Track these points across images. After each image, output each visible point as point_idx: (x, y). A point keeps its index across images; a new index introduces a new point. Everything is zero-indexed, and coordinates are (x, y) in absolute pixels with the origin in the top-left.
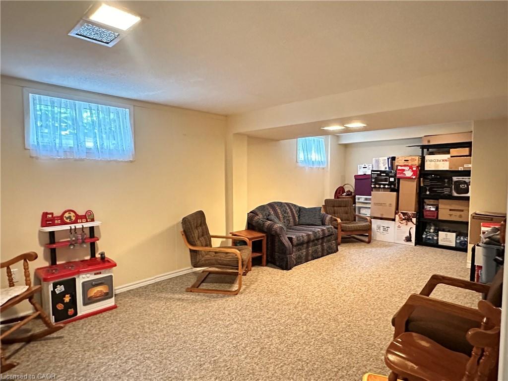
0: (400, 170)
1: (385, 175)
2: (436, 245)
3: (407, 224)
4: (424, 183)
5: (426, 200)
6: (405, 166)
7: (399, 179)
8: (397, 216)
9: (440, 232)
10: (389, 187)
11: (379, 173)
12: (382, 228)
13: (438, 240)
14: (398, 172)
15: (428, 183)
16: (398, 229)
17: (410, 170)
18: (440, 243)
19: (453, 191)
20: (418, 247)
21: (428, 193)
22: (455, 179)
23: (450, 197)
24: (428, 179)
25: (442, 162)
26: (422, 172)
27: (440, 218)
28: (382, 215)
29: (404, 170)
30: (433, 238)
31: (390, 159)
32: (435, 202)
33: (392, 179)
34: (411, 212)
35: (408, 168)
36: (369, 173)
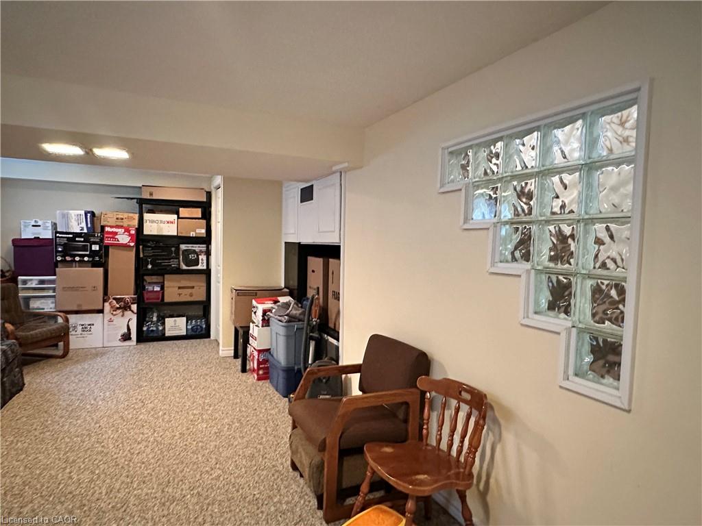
0: (109, 233)
1: (83, 239)
2: (162, 338)
3: (123, 316)
4: (143, 253)
5: (145, 277)
6: (118, 227)
7: (107, 248)
8: (107, 304)
9: (166, 319)
10: (91, 259)
11: (71, 236)
12: (80, 328)
13: (164, 329)
14: (106, 236)
15: (150, 252)
16: (109, 325)
17: (126, 233)
18: (168, 334)
19: (182, 263)
20: (142, 346)
21: (150, 267)
22: (183, 247)
23: (178, 271)
24: (149, 247)
25: (167, 225)
26: (140, 238)
27: (167, 300)
28: (79, 306)
29: (116, 233)
30: (157, 329)
31: (89, 215)
32: (159, 279)
33: (96, 247)
34: (129, 296)
35: (123, 230)
36: (48, 234)
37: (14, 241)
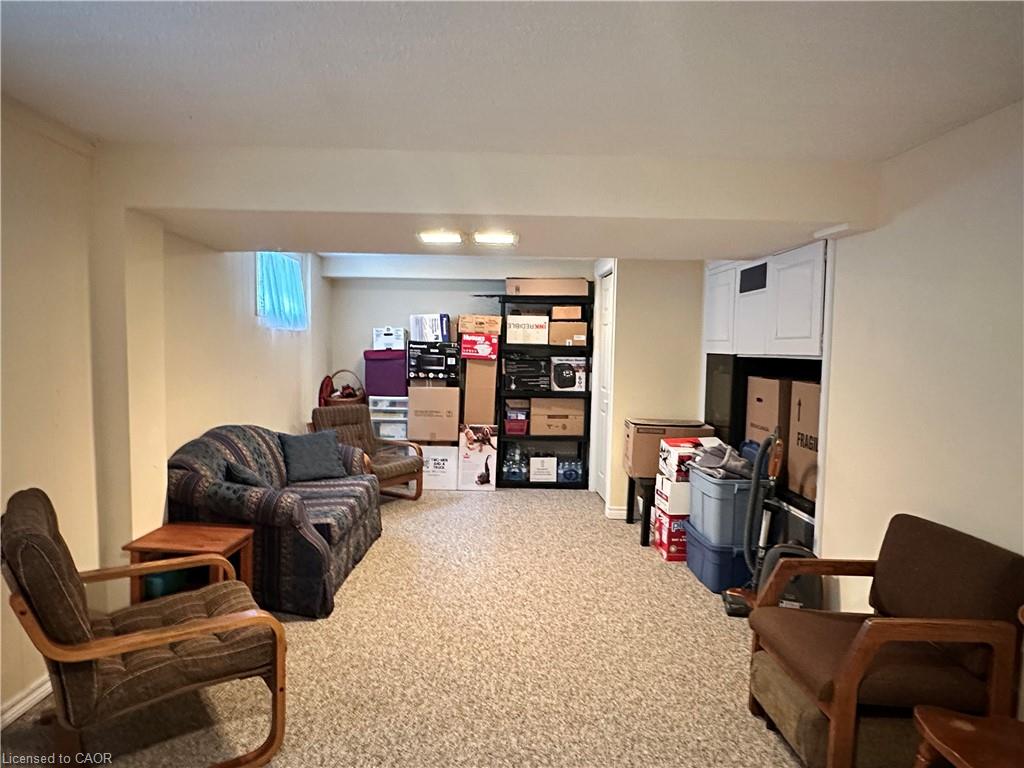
0: (467, 342)
1: (437, 351)
2: (525, 483)
3: (481, 451)
4: (506, 368)
5: (507, 401)
6: (477, 334)
7: (464, 361)
8: (462, 435)
9: (532, 459)
10: (446, 376)
11: (425, 347)
12: (432, 463)
13: (529, 471)
14: (463, 346)
15: (514, 368)
16: (464, 461)
17: (487, 342)
18: (533, 479)
19: (554, 384)
20: (503, 492)
21: (513, 387)
22: (555, 360)
23: (549, 394)
24: (514, 360)
25: (535, 330)
26: (503, 349)
27: (533, 433)
28: (433, 434)
29: (475, 343)
30: (520, 470)
31: (445, 319)
32: (523, 404)
33: (451, 361)
34: (488, 426)
35: (483, 338)
36: (399, 345)
37: (366, 353)
